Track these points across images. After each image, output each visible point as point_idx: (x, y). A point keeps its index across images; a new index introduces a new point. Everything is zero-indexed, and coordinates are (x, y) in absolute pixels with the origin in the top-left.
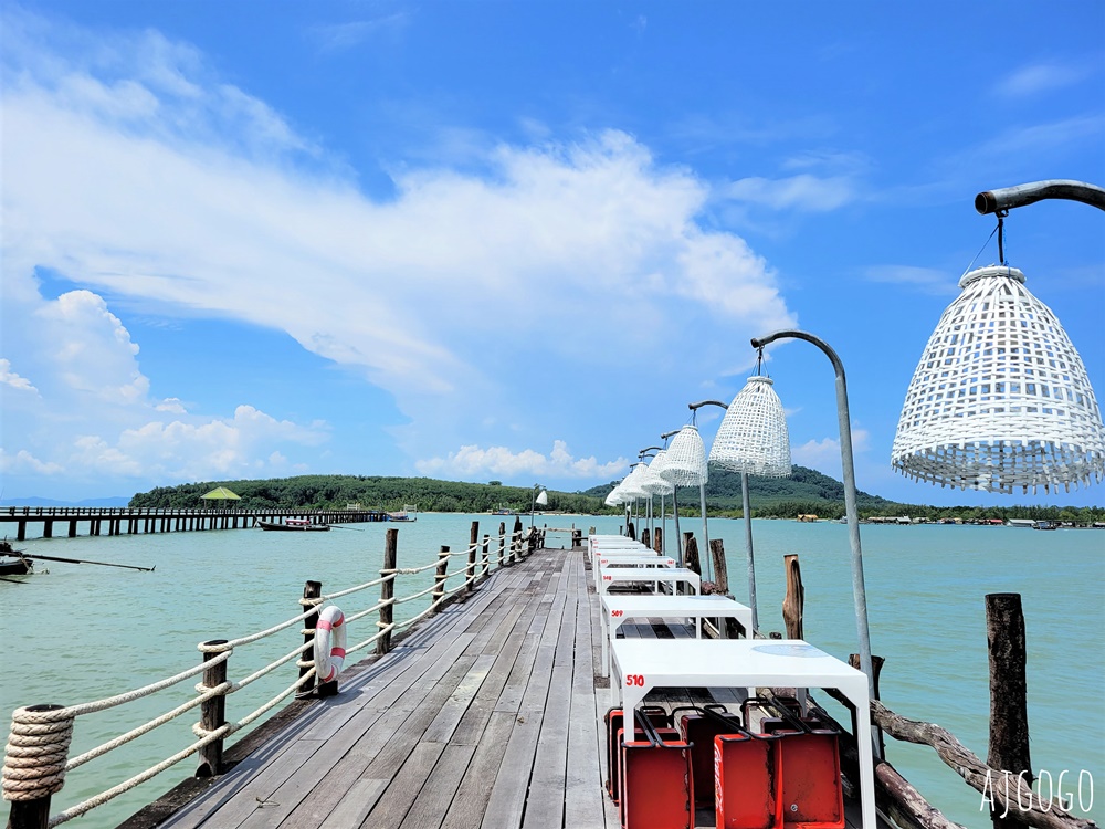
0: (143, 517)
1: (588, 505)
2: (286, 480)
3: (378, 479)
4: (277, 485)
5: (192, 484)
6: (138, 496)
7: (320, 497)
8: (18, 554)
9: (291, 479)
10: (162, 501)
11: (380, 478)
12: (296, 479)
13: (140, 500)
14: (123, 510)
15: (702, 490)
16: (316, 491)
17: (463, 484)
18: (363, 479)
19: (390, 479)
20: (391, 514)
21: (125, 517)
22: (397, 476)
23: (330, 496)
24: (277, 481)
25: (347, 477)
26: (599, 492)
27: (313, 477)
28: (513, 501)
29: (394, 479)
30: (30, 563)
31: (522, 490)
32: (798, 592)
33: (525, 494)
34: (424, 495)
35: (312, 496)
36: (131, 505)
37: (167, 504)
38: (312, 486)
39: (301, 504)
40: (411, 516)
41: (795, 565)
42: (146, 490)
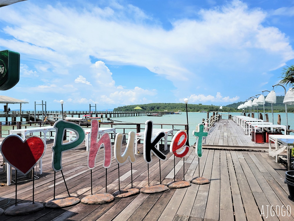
0: (116, 113)
1: (227, 110)
2: (147, 104)
3: (170, 104)
4: (145, 106)
5: (126, 106)
6: (115, 109)
7: (156, 108)
8: (111, 120)
9: (149, 104)
10: (120, 110)
11: (170, 103)
12: (150, 104)
13: (116, 110)
14: (112, 112)
15: (264, 105)
16: (155, 107)
17: (192, 105)
18: (166, 104)
19: (173, 104)
20: (175, 112)
21: (113, 113)
22: (174, 103)
23: (158, 108)
24: (145, 105)
25: (162, 103)
26: (230, 106)
27: (154, 104)
28: (205, 109)
29: (174, 104)
30: (113, 122)
31: (208, 106)
32: (280, 120)
33: (209, 107)
34: (181, 108)
35: (154, 108)
36: (114, 111)
37: (121, 111)
38: (154, 106)
39: (151, 110)
40: (180, 113)
41: (280, 116)
42: (117, 107)
